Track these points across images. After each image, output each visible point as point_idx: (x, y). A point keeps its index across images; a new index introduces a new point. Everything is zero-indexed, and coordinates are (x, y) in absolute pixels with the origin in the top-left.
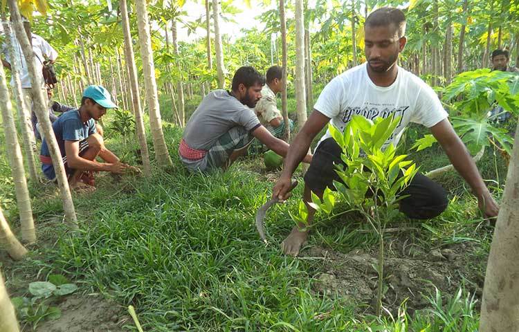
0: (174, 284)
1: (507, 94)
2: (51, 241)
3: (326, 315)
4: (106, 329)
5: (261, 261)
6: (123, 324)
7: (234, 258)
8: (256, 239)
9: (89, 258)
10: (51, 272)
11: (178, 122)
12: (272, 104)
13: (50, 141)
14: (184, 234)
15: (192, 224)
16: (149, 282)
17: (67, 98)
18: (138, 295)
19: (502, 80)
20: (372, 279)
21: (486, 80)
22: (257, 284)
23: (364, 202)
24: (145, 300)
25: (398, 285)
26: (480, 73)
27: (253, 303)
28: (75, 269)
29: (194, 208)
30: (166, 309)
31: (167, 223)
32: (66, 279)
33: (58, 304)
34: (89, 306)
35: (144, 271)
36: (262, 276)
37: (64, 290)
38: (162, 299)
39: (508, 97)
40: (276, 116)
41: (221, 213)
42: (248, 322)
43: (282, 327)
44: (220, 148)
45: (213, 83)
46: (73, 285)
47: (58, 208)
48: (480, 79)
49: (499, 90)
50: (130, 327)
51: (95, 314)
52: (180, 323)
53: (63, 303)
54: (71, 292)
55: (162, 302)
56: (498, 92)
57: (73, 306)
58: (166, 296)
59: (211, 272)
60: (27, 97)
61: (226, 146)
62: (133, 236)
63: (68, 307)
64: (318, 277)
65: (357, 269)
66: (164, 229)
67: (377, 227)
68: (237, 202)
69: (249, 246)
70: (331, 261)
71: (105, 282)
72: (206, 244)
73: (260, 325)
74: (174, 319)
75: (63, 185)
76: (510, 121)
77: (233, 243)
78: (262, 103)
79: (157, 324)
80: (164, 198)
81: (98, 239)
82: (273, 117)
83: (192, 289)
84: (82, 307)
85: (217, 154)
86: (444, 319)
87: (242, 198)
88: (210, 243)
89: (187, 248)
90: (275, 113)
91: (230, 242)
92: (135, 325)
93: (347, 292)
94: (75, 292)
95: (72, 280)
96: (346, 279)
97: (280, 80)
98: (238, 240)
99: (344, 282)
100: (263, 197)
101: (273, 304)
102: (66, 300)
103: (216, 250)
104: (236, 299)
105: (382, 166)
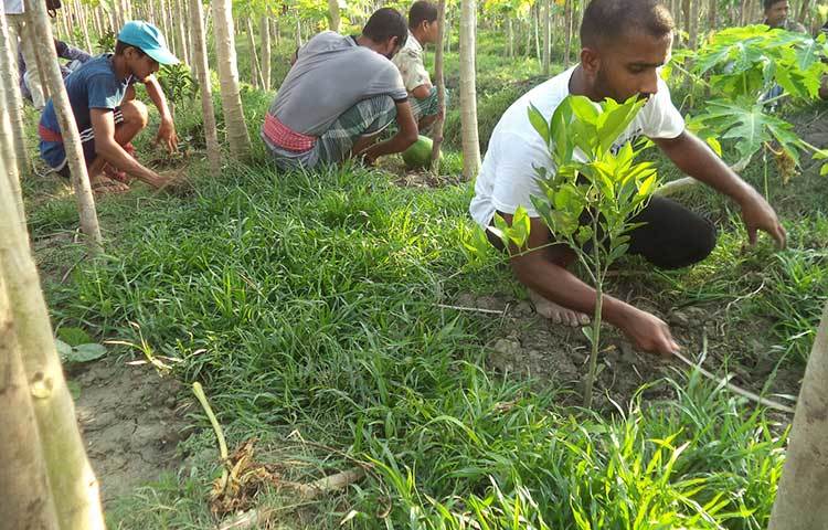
0: (267, 351)
1: (792, 68)
2: (59, 272)
3: (510, 405)
4: (157, 418)
5: (406, 317)
6: (185, 413)
7: (361, 311)
8: (394, 280)
9: (123, 301)
10: (61, 323)
11: (259, 83)
12: (417, 61)
13: (61, 108)
14: (279, 269)
15: (292, 253)
16: (226, 345)
17: (71, 33)
18: (208, 366)
19: (786, 45)
20: (578, 350)
21: (763, 43)
22: (401, 353)
23: (578, 231)
24: (220, 373)
25: (617, 362)
26: (753, 31)
27: (395, 383)
28: (103, 319)
29: (295, 227)
30: (256, 389)
31: (251, 251)
32: (87, 336)
33: (75, 376)
34: (126, 381)
35: (217, 328)
36: (407, 342)
37: (84, 353)
38: (249, 373)
39: (794, 72)
40: (422, 82)
41: (338, 237)
42: (390, 414)
43: (443, 423)
44: (342, 133)
45: (321, 22)
46: (98, 346)
47: (67, 217)
48: (752, 42)
49: (781, 61)
50: (198, 417)
51: (137, 393)
52: (279, 413)
53: (84, 375)
54: (96, 357)
55: (250, 378)
56: (778, 63)
57: (101, 379)
58: (255, 369)
59: (327, 331)
60: (10, 28)
61: (352, 129)
62: (198, 270)
63: (93, 382)
64: (493, 344)
65: (553, 334)
66: (246, 260)
67: (593, 270)
68: (364, 219)
69: (384, 292)
70: (514, 320)
71: (152, 343)
72: (316, 286)
73: (408, 419)
74: (269, 406)
75: (80, 181)
76: (784, 106)
77: (360, 286)
78: (401, 58)
79: (242, 412)
80: (245, 208)
81: (139, 273)
82: (418, 84)
83: (297, 358)
84: (115, 383)
85: (335, 143)
86: (695, 418)
87: (372, 212)
88: (322, 284)
89: (285, 291)
90: (421, 77)
91: (355, 283)
92: (205, 413)
93: (539, 369)
94: (105, 356)
95: (96, 338)
96: (538, 349)
97: (431, 22)
98: (368, 281)
99: (533, 353)
100: (405, 214)
101: (427, 387)
102: (89, 370)
103: (332, 295)
104: (367, 375)
105: (612, 179)
